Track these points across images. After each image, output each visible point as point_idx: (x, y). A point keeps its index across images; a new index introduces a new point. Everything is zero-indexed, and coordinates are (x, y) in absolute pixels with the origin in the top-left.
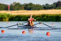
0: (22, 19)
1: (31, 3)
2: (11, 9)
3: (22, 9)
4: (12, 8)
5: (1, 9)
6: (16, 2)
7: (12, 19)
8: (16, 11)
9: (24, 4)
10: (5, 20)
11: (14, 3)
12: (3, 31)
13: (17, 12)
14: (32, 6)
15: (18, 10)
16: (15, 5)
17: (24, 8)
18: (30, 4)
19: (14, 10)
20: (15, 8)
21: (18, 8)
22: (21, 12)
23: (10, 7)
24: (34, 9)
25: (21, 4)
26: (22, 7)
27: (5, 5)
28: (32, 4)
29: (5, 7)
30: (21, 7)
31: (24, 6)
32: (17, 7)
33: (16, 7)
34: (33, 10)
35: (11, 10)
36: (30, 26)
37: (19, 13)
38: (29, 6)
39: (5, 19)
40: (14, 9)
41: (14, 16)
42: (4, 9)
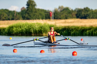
0: (72, 33)
1: (87, 8)
2: (56, 17)
3: (72, 17)
4: (57, 15)
5: (40, 17)
6: (62, 6)
9: (76, 9)
10: (45, 35)
11: (59, 8)
13: (65, 22)
14: (89, 13)
15: (66, 18)
16: (61, 11)
17: (75, 16)
18: (85, 9)
19: (60, 19)
20: (62, 16)
21: (65, 16)
22: (71, 22)
23: (54, 14)
24: (91, 16)
25: (71, 10)
26: (73, 13)
27: (45, 11)
28: (89, 9)
29: (46, 14)
30: (71, 13)
31: (76, 13)
33: (63, 14)
34: (90, 18)
37: (68, 23)
38: (83, 13)
39: (46, 33)
40: (60, 17)
41: (60, 28)
42: (44, 17)
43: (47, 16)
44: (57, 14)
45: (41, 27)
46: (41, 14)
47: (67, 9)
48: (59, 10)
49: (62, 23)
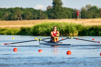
0: (100, 32)
2: (83, 16)
5: (66, 16)
6: (90, 5)
7: (83, 32)
8: (91, 20)
10: (72, 35)
11: (87, 6)
12: (69, 53)
13: (93, 22)
15: (94, 17)
16: (88, 10)
19: (87, 18)
20: (89, 15)
21: (93, 15)
23: (81, 13)
25: (98, 8)
27: (72, 10)
29: (73, 12)
30: (99, 13)
32: (92, 13)
33: (90, 12)
35: (82, 18)
36: (54, 42)
37: (96, 22)
39: (73, 33)
40: (87, 16)
41: (88, 28)
42: (71, 17)
43: (74, 15)
44: (84, 13)
45: (68, 27)
46: (67, 13)
47: (95, 8)
48: (86, 9)
49: (89, 22)
